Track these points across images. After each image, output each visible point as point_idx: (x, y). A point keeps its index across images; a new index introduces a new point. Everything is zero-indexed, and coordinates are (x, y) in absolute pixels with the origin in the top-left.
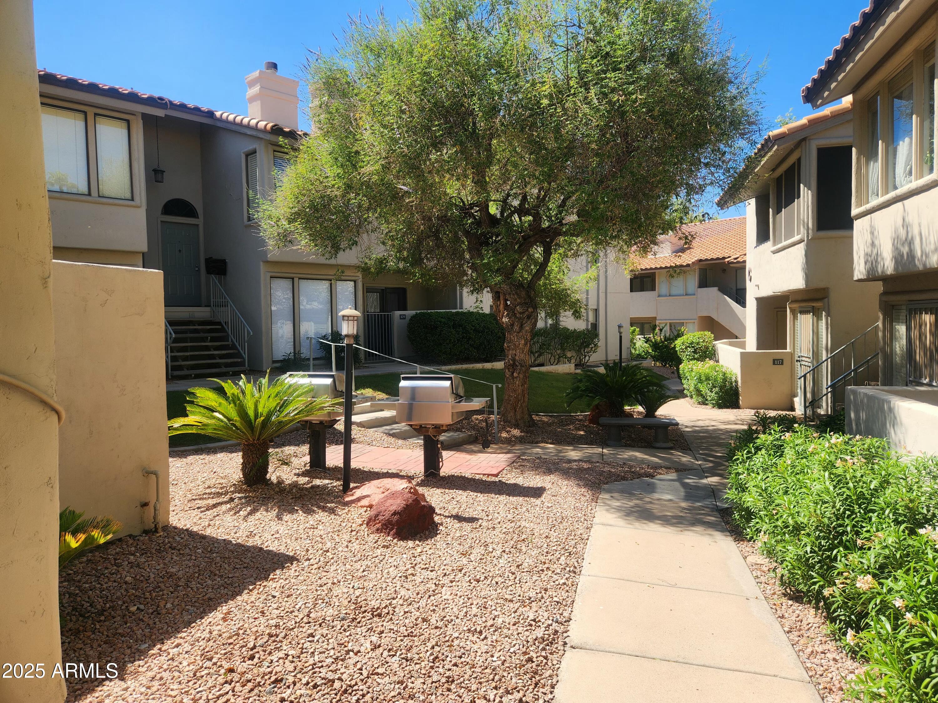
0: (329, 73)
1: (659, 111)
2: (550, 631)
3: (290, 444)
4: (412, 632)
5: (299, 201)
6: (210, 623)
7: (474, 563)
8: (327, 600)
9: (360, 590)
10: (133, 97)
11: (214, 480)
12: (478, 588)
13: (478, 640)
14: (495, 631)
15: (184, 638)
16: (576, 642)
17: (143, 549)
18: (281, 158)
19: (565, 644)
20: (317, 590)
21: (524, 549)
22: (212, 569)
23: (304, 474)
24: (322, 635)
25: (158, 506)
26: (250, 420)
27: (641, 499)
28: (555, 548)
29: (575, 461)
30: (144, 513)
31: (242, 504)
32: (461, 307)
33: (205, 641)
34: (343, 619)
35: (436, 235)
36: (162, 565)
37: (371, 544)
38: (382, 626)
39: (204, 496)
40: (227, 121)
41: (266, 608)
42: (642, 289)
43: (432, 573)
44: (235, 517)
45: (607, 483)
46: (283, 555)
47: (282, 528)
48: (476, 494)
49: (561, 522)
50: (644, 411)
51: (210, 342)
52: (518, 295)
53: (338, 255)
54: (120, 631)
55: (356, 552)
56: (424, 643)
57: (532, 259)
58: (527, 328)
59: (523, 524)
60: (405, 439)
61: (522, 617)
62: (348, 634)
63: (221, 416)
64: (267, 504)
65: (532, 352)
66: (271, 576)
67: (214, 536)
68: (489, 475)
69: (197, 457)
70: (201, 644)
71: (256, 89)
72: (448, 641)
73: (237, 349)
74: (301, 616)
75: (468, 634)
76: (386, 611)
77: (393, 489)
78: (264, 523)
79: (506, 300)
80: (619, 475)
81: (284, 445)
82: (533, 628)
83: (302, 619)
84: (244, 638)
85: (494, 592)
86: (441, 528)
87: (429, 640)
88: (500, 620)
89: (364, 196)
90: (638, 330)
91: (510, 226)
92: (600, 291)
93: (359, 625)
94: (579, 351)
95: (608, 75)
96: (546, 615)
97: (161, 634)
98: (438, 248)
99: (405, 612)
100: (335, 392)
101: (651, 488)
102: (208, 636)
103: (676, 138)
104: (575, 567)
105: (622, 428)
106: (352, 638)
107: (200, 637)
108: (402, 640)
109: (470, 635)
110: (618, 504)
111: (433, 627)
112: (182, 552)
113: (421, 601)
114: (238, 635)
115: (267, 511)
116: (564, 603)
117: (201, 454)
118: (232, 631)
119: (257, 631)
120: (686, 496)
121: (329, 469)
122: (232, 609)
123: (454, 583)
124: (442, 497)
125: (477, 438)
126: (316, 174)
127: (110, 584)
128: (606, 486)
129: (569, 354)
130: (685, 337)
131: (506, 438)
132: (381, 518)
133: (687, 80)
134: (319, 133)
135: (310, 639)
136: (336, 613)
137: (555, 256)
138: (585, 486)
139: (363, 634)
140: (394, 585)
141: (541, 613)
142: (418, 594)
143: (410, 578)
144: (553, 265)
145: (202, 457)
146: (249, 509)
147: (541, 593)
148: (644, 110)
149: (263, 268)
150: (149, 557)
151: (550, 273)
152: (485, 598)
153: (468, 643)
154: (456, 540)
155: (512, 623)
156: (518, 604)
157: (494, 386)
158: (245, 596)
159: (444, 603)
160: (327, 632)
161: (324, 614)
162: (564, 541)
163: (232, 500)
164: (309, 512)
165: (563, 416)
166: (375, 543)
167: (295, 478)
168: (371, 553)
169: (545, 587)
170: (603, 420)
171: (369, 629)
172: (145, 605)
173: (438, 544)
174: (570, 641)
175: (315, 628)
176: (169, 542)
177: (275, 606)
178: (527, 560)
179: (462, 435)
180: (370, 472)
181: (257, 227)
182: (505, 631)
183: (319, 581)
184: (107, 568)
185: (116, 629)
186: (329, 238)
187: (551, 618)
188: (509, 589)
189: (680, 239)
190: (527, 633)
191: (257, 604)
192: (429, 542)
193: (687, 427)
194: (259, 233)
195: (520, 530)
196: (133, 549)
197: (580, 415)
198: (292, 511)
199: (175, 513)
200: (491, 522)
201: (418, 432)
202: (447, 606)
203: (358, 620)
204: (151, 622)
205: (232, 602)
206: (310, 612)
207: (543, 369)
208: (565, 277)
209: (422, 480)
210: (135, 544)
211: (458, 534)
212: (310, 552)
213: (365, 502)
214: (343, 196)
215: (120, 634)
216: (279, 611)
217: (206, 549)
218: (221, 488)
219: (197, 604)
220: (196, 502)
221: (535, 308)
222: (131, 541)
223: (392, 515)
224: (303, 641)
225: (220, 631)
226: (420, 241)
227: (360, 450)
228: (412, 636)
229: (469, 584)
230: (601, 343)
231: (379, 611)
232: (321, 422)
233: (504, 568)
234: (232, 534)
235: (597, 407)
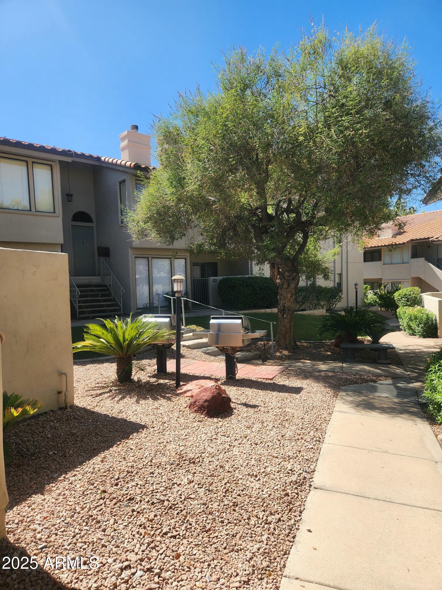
0: (166, 129)
1: (378, 140)
2: (301, 478)
3: (146, 358)
4: (213, 474)
5: (150, 210)
6: (94, 463)
7: (254, 433)
8: (163, 452)
9: (183, 447)
10: (53, 151)
11: (101, 379)
12: (256, 449)
13: (254, 481)
14: (265, 476)
15: (78, 471)
16: (317, 485)
17: (58, 419)
18: (140, 184)
19: (310, 486)
20: (157, 446)
21: (287, 426)
22: (97, 431)
23: (153, 376)
24: (159, 473)
25: (67, 393)
26: (121, 343)
27: (367, 396)
28: (307, 425)
29: (324, 371)
30: (59, 397)
31: (116, 393)
32: (252, 274)
33: (90, 474)
34: (172, 464)
35: (234, 228)
36: (68, 428)
37: (191, 420)
38: (195, 469)
39: (95, 388)
40: (108, 163)
41: (126, 456)
42: (372, 260)
43: (228, 439)
44: (112, 401)
45: (344, 386)
46: (139, 424)
47: (139, 408)
48: (258, 391)
49: (312, 410)
50: (371, 339)
51: (101, 297)
52: (286, 265)
53: (174, 243)
54: (43, 466)
55: (182, 424)
56: (220, 481)
57: (295, 241)
58: (292, 286)
59: (287, 410)
60: (215, 356)
61: (283, 468)
62: (174, 473)
63: (104, 341)
64: (131, 394)
65: (297, 302)
66: (131, 437)
67: (99, 412)
68: (267, 379)
69: (92, 365)
70: (87, 475)
71: (126, 142)
72: (235, 480)
73: (116, 301)
74: (147, 461)
75: (248, 477)
76: (198, 460)
77: (206, 386)
78: (128, 405)
79: (279, 268)
80: (352, 381)
81: (142, 359)
82: (290, 475)
83: (147, 463)
84: (113, 473)
85: (266, 452)
86: (235, 411)
87: (224, 479)
88: (269, 469)
89: (189, 205)
90: (369, 287)
91: (281, 221)
92: (343, 262)
93: (181, 468)
94: (328, 301)
95: (343, 118)
96: (299, 467)
97: (66, 468)
98: (236, 236)
99: (210, 462)
100: (171, 326)
101: (374, 389)
102: (92, 470)
103: (390, 158)
104: (320, 438)
105: (356, 350)
106: (176, 476)
107: (88, 471)
108: (207, 479)
109: (250, 477)
110: (351, 399)
111: (227, 471)
112: (80, 421)
113: (220, 455)
114: (109, 471)
115: (131, 398)
116: (311, 460)
117: (95, 364)
118: (106, 468)
119: (120, 469)
120: (398, 395)
121: (169, 373)
122: (107, 455)
123: (241, 445)
124: (237, 392)
125: (260, 356)
126: (160, 193)
127: (39, 438)
128: (343, 388)
129: (322, 303)
130: (400, 291)
131: (279, 356)
132: (197, 403)
133: (397, 119)
134: (161, 167)
135: (152, 475)
136: (168, 460)
137: (311, 240)
138: (329, 387)
139: (183, 474)
140: (204, 445)
141: (296, 466)
142: (218, 451)
143: (214, 441)
144: (310, 245)
145: (95, 365)
146: (120, 396)
147: (296, 453)
148: (367, 140)
149: (130, 252)
150: (61, 423)
151: (308, 250)
152: (260, 455)
153: (248, 482)
154: (244, 418)
155: (276, 471)
156: (281, 460)
157: (271, 323)
158: (115, 448)
159: (234, 457)
160: (162, 471)
161: (160, 460)
162: (313, 421)
163: (111, 391)
164: (155, 399)
165: (317, 342)
166: (194, 419)
167: (148, 379)
168: (190, 425)
169: (299, 450)
170: (343, 345)
171: (187, 471)
172: (58, 451)
173: (233, 421)
174: (314, 484)
175: (155, 469)
176: (73, 415)
177: (132, 455)
178: (289, 433)
179: (251, 354)
180: (193, 376)
181: (126, 227)
182: (272, 476)
183: (159, 441)
184: (37, 429)
185: (41, 464)
186: (168, 232)
187: (302, 469)
188: (276, 450)
189: (396, 225)
190: (286, 478)
191: (121, 453)
192: (227, 419)
193: (401, 350)
194: (127, 231)
195: (285, 414)
196: (53, 418)
197: (328, 342)
198: (145, 398)
199: (78, 398)
200: (266, 408)
201: (222, 352)
202: (236, 459)
203: (181, 465)
204: (60, 461)
205: (107, 451)
206: (152, 459)
207: (305, 313)
208: (318, 253)
209: (224, 382)
210: (54, 416)
211: (245, 415)
212: (154, 423)
213: (189, 394)
214: (176, 205)
215: (42, 467)
216: (134, 458)
217: (94, 420)
218: (105, 384)
219: (87, 452)
220: (90, 392)
221: (298, 273)
222: (52, 414)
223: (204, 402)
224: (147, 476)
225: (99, 468)
226: (224, 232)
227: (188, 362)
228: (213, 476)
229: (250, 445)
230: (344, 296)
231: (194, 460)
232: (163, 345)
233: (273, 437)
234: (110, 411)
235: (339, 337)
